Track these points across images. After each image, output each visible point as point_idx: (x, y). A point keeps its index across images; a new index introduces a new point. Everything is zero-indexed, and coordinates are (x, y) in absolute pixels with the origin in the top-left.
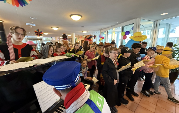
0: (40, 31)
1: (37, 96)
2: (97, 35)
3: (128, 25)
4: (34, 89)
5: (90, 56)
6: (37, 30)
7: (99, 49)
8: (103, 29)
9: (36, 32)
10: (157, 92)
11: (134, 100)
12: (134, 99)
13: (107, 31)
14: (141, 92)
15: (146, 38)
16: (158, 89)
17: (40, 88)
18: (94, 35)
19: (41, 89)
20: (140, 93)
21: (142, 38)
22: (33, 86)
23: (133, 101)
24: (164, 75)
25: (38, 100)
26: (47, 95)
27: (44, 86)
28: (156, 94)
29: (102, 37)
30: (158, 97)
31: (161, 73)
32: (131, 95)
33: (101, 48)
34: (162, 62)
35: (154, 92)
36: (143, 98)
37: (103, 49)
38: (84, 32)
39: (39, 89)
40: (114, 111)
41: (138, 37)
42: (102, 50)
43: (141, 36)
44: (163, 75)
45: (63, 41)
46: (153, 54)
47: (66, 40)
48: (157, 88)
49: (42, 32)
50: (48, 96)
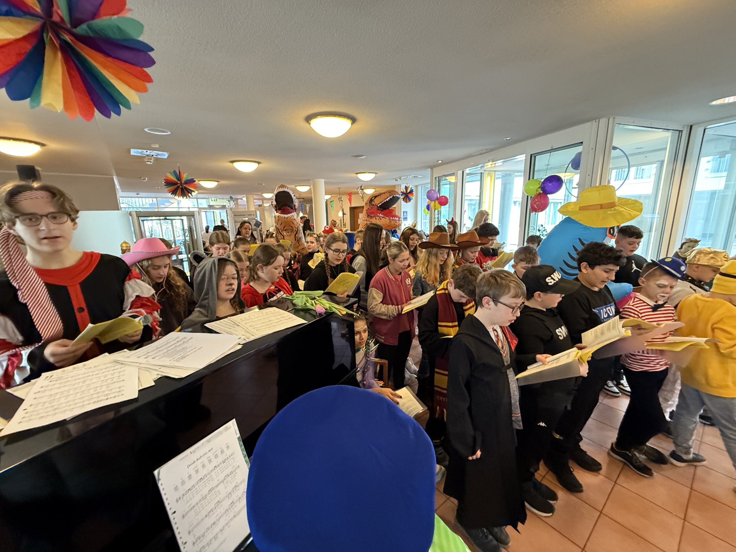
0: (185, 177)
1: (171, 517)
2: (417, 186)
3: (553, 150)
4: (161, 488)
5: (394, 290)
6: (175, 172)
7: (428, 261)
8: (443, 164)
9: (169, 183)
10: (685, 457)
11: (581, 491)
12: (580, 486)
13: (460, 173)
14: (612, 449)
15: (634, 213)
16: (690, 443)
17: (186, 479)
18: (406, 188)
19: (189, 484)
20: (609, 454)
21: (620, 212)
22: (154, 476)
23: (579, 494)
24: (720, 387)
25: (178, 537)
26: (212, 506)
27: (200, 467)
28: (683, 464)
29: (437, 199)
30: (691, 476)
31: (706, 376)
32: (569, 468)
33: (436, 256)
34: (713, 330)
35: (674, 455)
36: (622, 478)
37: (445, 262)
38: (362, 177)
39: (180, 486)
40: (495, 542)
41: (602, 207)
42: (441, 265)
43: (612, 205)
44: (714, 383)
45: (278, 220)
46: (668, 289)
47: (290, 213)
48: (689, 440)
49: (191, 182)
50: (220, 510)
